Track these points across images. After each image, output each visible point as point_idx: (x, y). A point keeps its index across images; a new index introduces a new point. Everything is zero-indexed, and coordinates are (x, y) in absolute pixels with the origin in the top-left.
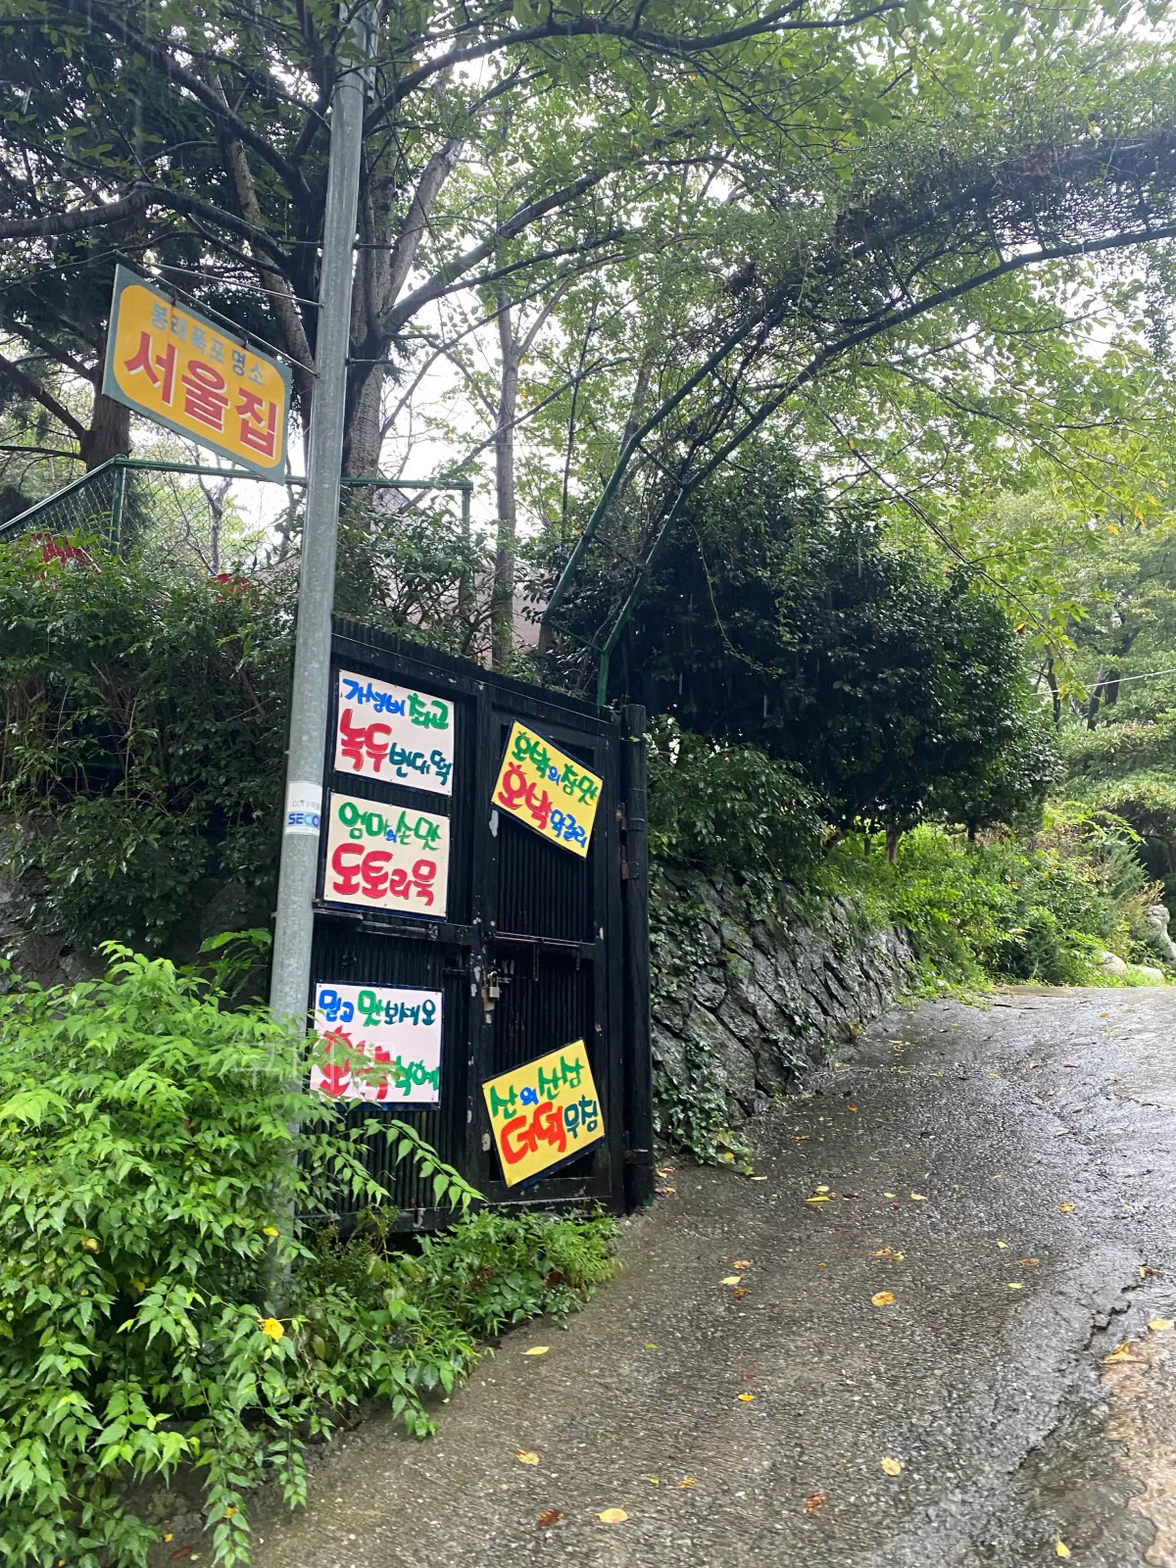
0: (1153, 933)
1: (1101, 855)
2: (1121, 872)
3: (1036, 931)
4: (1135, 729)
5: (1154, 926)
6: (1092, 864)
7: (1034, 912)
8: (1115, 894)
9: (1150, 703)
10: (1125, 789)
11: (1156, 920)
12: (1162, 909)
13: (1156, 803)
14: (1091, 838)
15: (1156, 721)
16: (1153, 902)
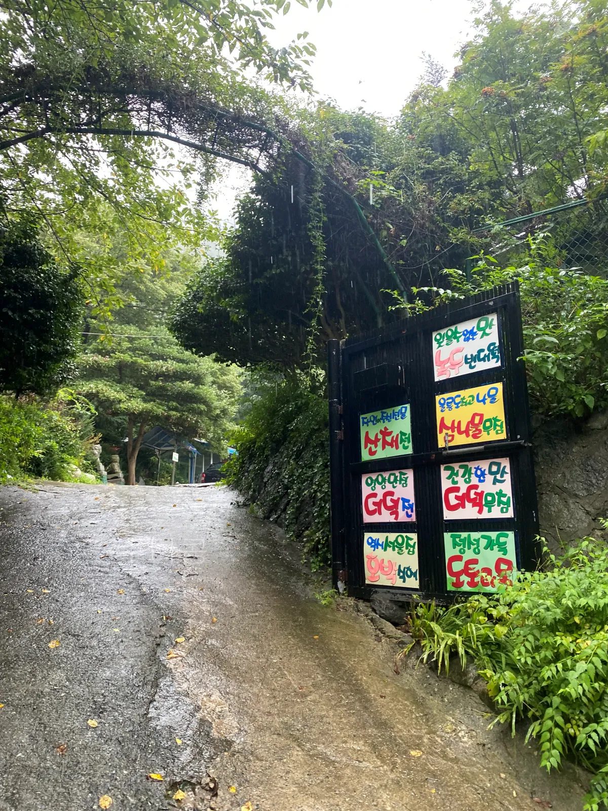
0: (94, 458)
1: (77, 418)
2: (85, 427)
3: (49, 452)
4: (99, 359)
5: (94, 454)
6: (73, 421)
7: (48, 443)
8: (81, 438)
9: (109, 348)
10: (91, 386)
11: (96, 452)
12: (99, 447)
13: (104, 396)
14: (73, 408)
15: (111, 357)
16: (95, 443)
